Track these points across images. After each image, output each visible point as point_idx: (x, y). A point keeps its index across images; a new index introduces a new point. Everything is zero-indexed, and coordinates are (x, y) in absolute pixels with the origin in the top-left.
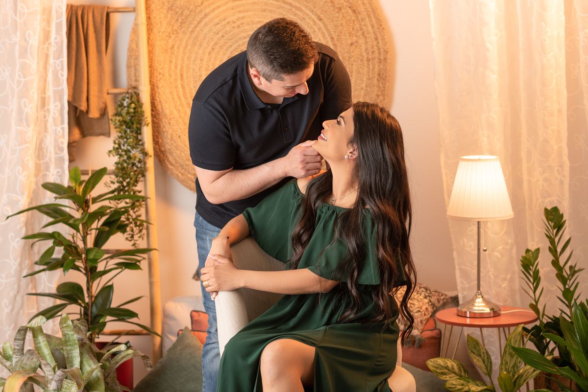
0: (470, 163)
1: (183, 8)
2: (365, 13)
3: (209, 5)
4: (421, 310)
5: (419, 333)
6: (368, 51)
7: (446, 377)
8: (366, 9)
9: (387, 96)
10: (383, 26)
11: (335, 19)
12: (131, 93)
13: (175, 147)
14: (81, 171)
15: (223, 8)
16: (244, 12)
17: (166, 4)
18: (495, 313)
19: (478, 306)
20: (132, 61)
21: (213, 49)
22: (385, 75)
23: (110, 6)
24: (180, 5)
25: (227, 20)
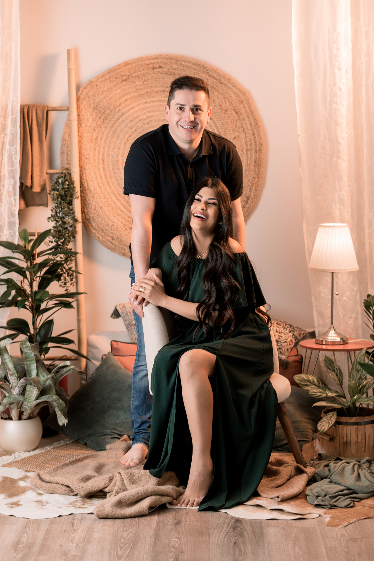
0: (327, 229)
1: (106, 108)
2: (245, 115)
3: (125, 106)
4: (287, 341)
5: (286, 358)
6: (247, 144)
7: (308, 388)
8: (246, 111)
9: (261, 178)
10: (259, 124)
11: (223, 118)
12: (65, 174)
13: (97, 215)
14: (29, 233)
15: (136, 109)
16: (152, 112)
17: (92, 105)
18: (344, 342)
19: (332, 336)
20: (65, 149)
21: (128, 140)
22: (260, 162)
23: (49, 106)
24: (103, 106)
25: (139, 118)
